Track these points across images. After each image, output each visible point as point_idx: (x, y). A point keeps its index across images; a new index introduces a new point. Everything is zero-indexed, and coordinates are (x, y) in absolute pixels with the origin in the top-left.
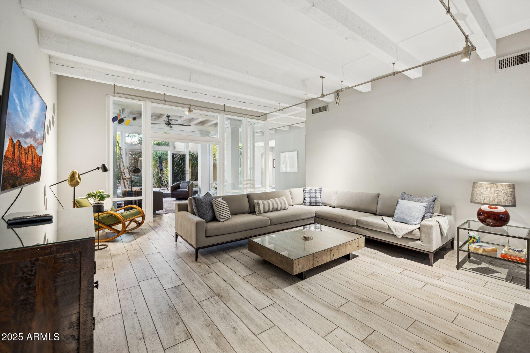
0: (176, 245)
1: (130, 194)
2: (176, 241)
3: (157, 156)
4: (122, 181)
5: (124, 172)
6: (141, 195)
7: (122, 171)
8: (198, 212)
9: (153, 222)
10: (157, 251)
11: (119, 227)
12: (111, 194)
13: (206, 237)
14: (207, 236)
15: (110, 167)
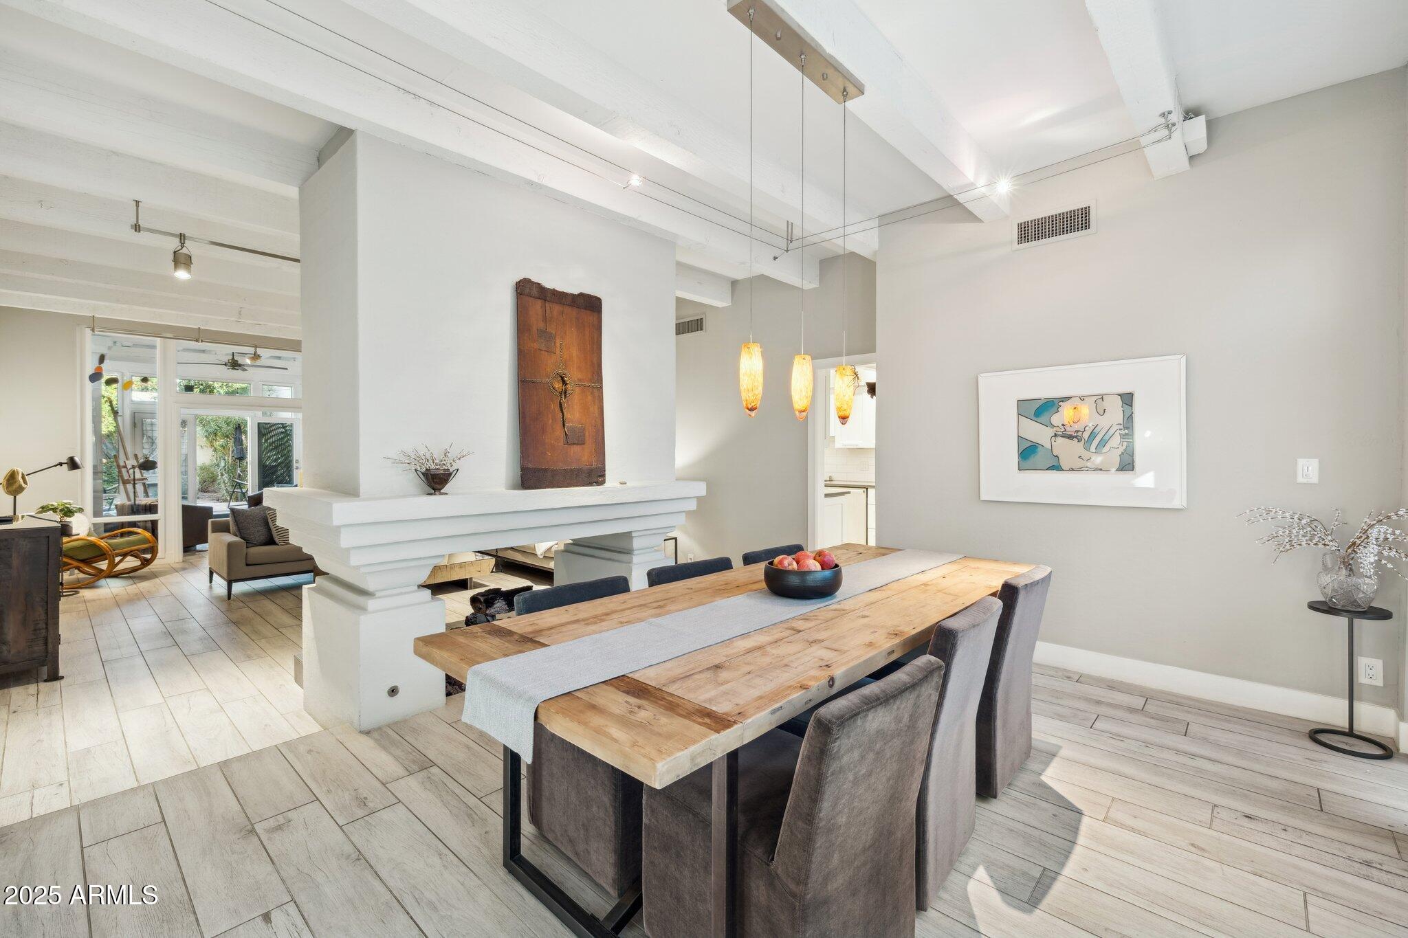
0: (211, 587)
1: (135, 509)
2: (211, 582)
3: (228, 424)
4: (121, 486)
5: (125, 467)
6: (156, 512)
7: (122, 464)
8: (239, 530)
9: (183, 562)
10: (169, 593)
11: (103, 565)
12: (89, 507)
13: (247, 565)
14: (248, 563)
15: (88, 463)
